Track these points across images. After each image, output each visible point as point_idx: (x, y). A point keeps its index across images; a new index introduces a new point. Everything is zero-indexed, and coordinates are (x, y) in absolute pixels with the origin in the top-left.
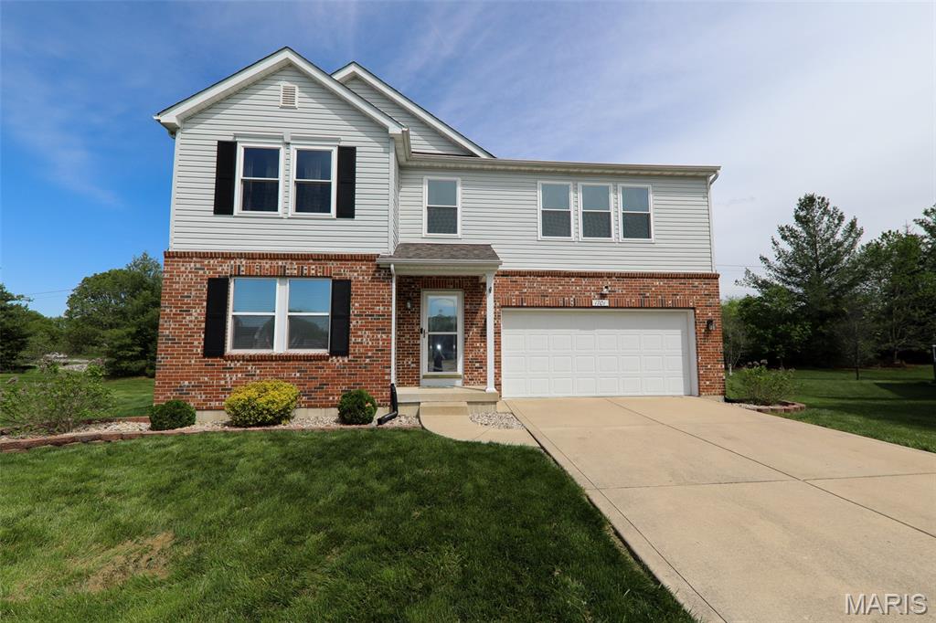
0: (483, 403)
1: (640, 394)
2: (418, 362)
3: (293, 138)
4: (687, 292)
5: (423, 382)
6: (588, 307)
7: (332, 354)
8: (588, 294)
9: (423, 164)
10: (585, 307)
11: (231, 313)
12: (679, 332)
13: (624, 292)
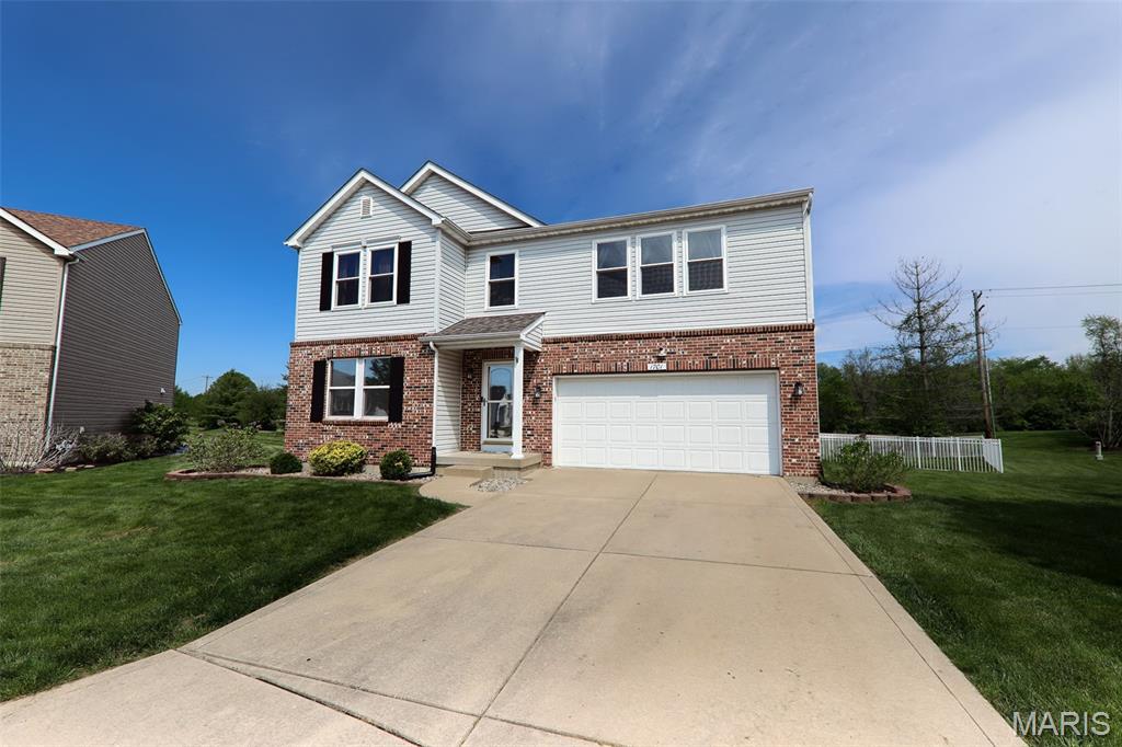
0: (508, 469)
1: (712, 470)
2: (478, 429)
3: (369, 242)
4: (768, 349)
5: (484, 447)
6: (643, 372)
7: (390, 420)
8: (643, 357)
9: (483, 242)
10: (640, 372)
11: (329, 387)
12: (764, 397)
13: (686, 353)
